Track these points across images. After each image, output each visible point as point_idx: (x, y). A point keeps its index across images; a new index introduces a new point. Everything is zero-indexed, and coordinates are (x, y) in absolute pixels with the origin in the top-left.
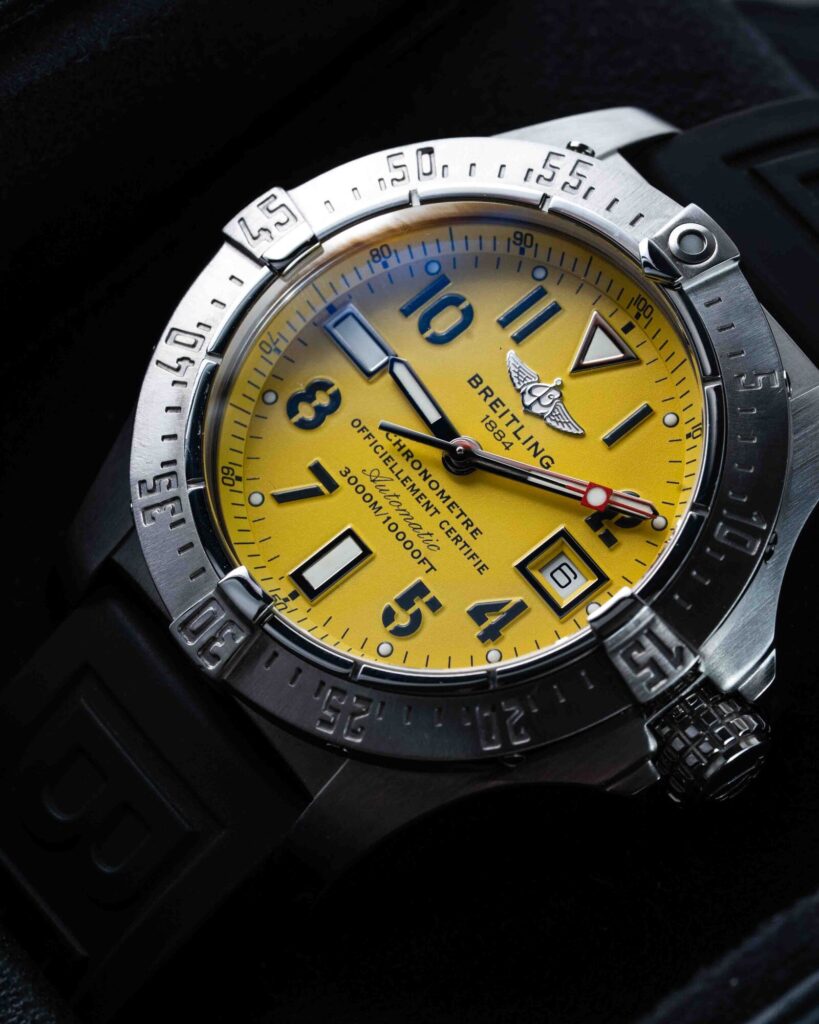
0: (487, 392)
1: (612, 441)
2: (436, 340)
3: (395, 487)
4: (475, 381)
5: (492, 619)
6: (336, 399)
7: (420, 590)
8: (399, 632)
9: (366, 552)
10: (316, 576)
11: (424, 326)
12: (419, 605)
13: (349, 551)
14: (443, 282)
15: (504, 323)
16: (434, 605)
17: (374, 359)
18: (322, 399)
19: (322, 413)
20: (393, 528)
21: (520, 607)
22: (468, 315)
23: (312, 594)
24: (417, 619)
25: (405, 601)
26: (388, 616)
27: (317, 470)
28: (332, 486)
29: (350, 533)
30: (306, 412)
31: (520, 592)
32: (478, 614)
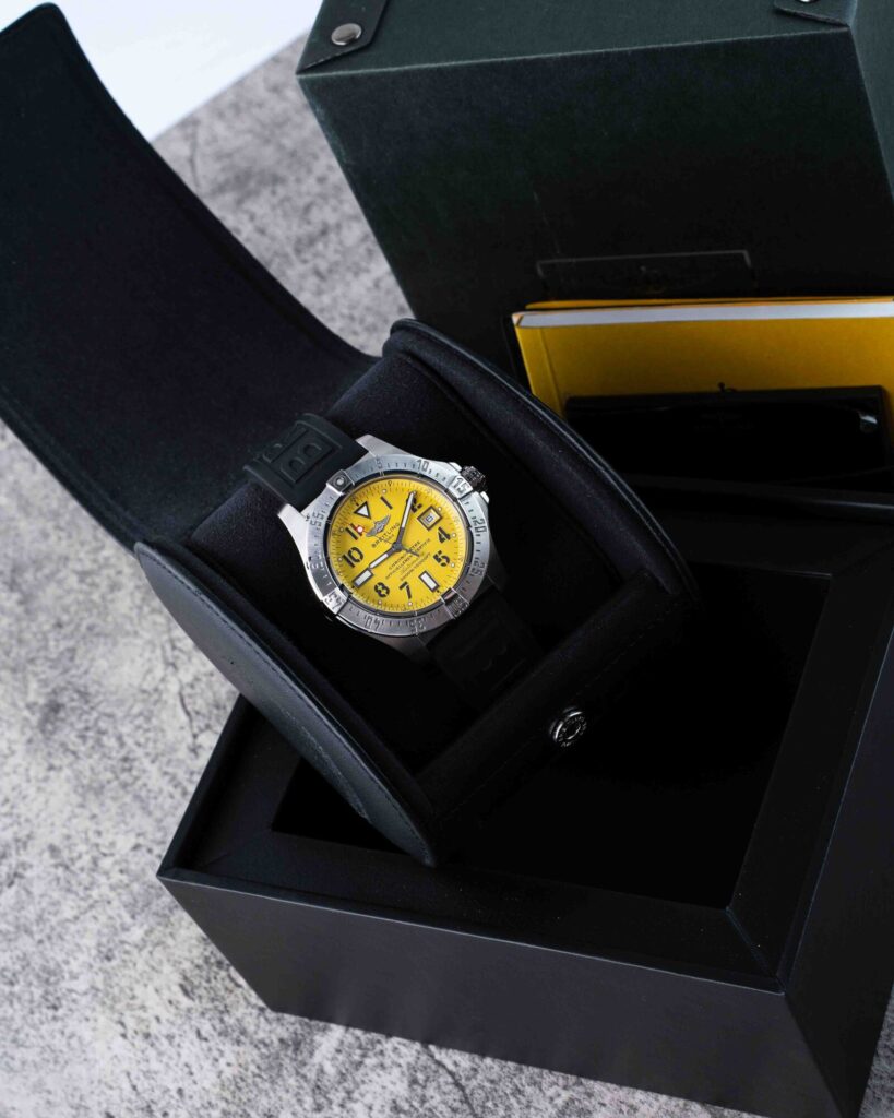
0: (377, 542)
1: (391, 507)
2: (362, 557)
3: (406, 565)
4: (374, 545)
5: (443, 536)
6: (380, 584)
7: (436, 557)
8: (448, 561)
9: (425, 572)
10: (433, 585)
11: (358, 561)
12: (440, 557)
13: (425, 577)
14: (344, 557)
15: (356, 538)
16: (440, 552)
17: (367, 574)
18: (380, 588)
19: (384, 587)
20: (417, 565)
21: (440, 529)
22: (355, 549)
23: (438, 586)
24: (444, 557)
25: (439, 560)
26: (443, 565)
27: (401, 588)
28: (406, 583)
29: (420, 577)
30: (384, 592)
31: (436, 530)
32: (442, 540)
